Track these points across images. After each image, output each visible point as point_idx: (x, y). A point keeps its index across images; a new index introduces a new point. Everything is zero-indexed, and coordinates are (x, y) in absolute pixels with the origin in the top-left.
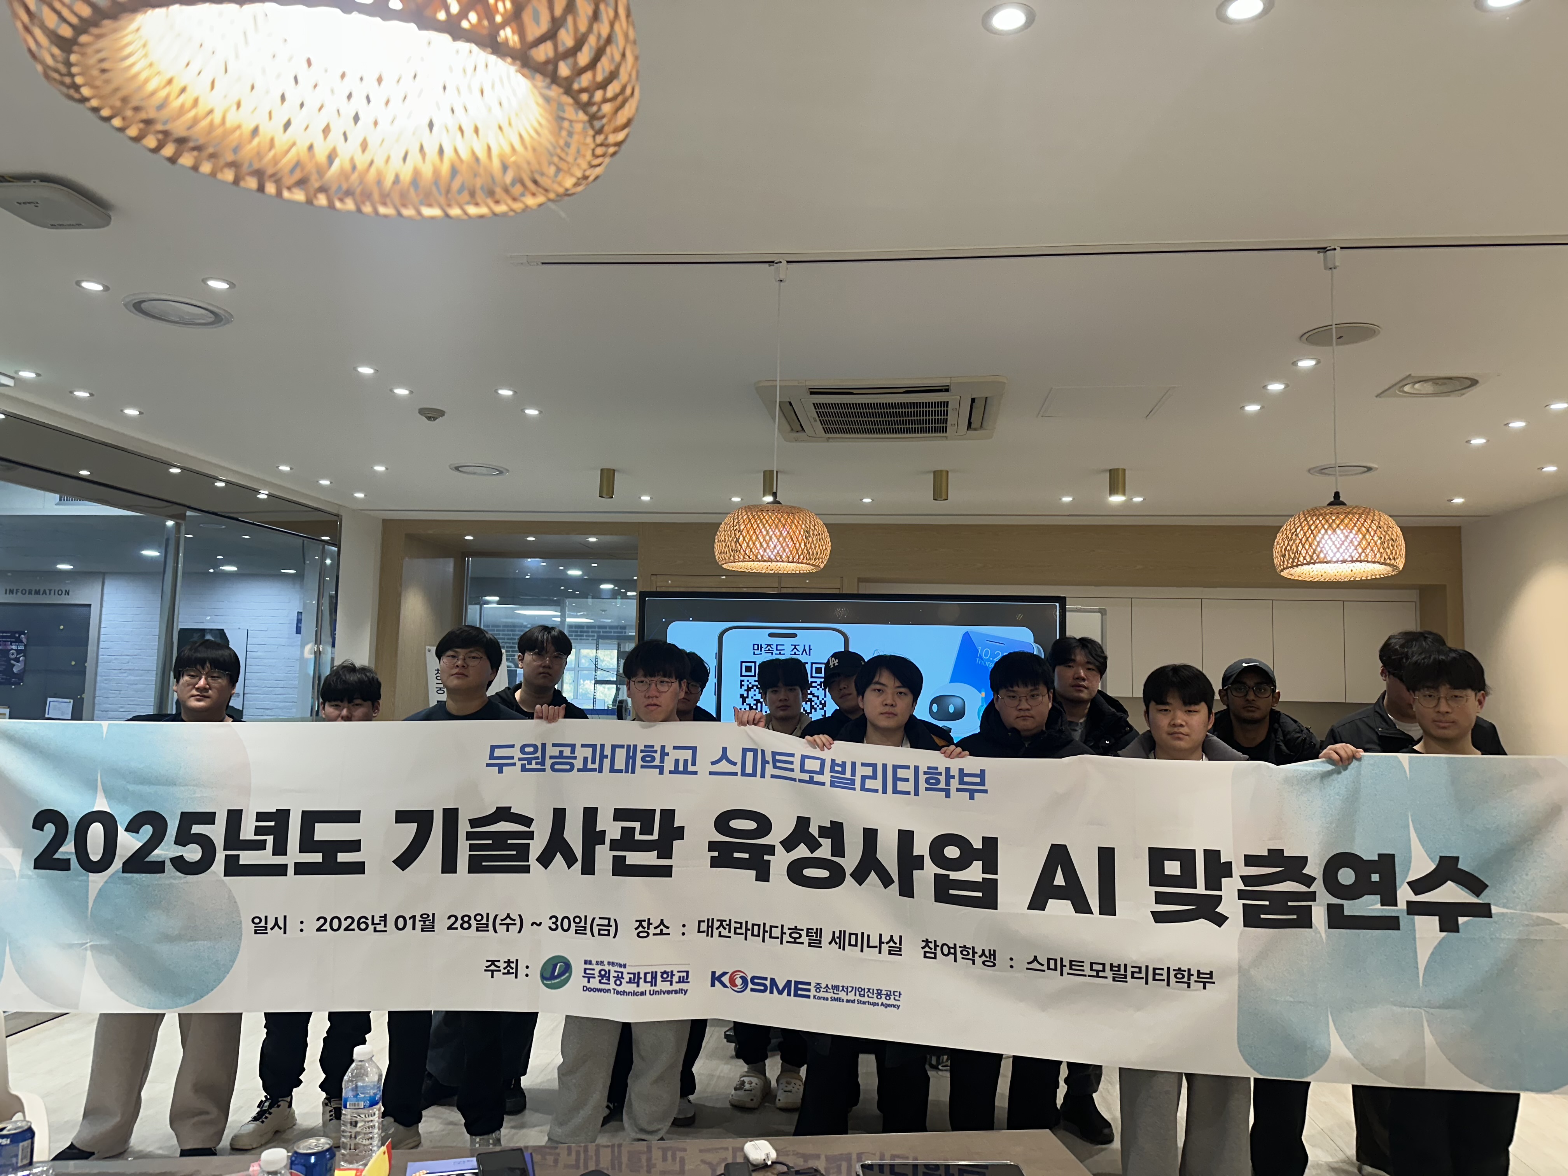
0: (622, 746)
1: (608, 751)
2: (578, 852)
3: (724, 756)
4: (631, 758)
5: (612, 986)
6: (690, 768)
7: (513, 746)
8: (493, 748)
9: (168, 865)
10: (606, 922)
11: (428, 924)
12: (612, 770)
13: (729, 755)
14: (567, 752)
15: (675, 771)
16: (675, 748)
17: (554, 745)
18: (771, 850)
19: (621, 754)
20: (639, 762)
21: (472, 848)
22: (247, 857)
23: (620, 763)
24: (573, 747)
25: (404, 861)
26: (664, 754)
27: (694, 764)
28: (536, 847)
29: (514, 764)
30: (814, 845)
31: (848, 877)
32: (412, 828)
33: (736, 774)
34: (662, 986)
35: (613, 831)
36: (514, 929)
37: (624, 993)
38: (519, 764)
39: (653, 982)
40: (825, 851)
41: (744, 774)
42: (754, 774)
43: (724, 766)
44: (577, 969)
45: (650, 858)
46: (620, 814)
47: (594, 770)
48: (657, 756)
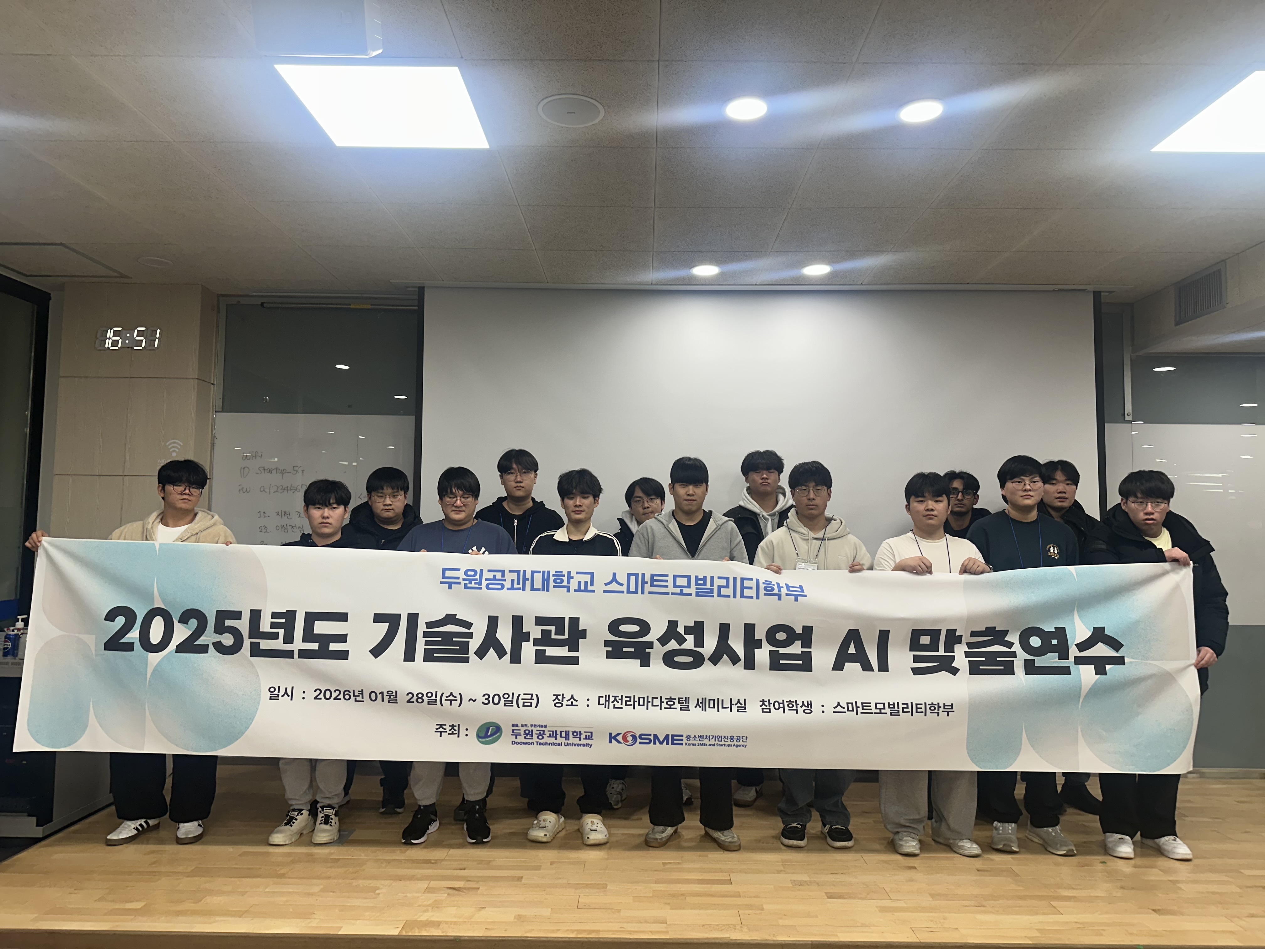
0: (539, 572)
1: (528, 576)
2: (507, 646)
3: (614, 580)
4: (545, 580)
5: (535, 740)
6: (589, 588)
7: (458, 570)
8: (444, 571)
9: (211, 648)
10: (529, 697)
11: (392, 698)
12: (533, 589)
13: (618, 579)
14: (498, 576)
15: (578, 590)
16: (578, 573)
17: (488, 571)
18: (650, 645)
19: (538, 578)
20: (552, 584)
21: (428, 643)
22: (266, 644)
23: (538, 584)
24: (502, 572)
25: (378, 651)
26: (570, 578)
27: (592, 584)
28: (474, 644)
29: (460, 583)
30: (681, 640)
31: (707, 661)
32: (385, 626)
33: (623, 592)
34: (573, 741)
35: (535, 632)
37: (547, 744)
38: (463, 583)
39: (567, 737)
40: (689, 644)
41: (629, 591)
42: (636, 592)
43: (614, 587)
44: (507, 730)
45: (563, 652)
46: (540, 621)
47: (519, 589)
48: (565, 579)
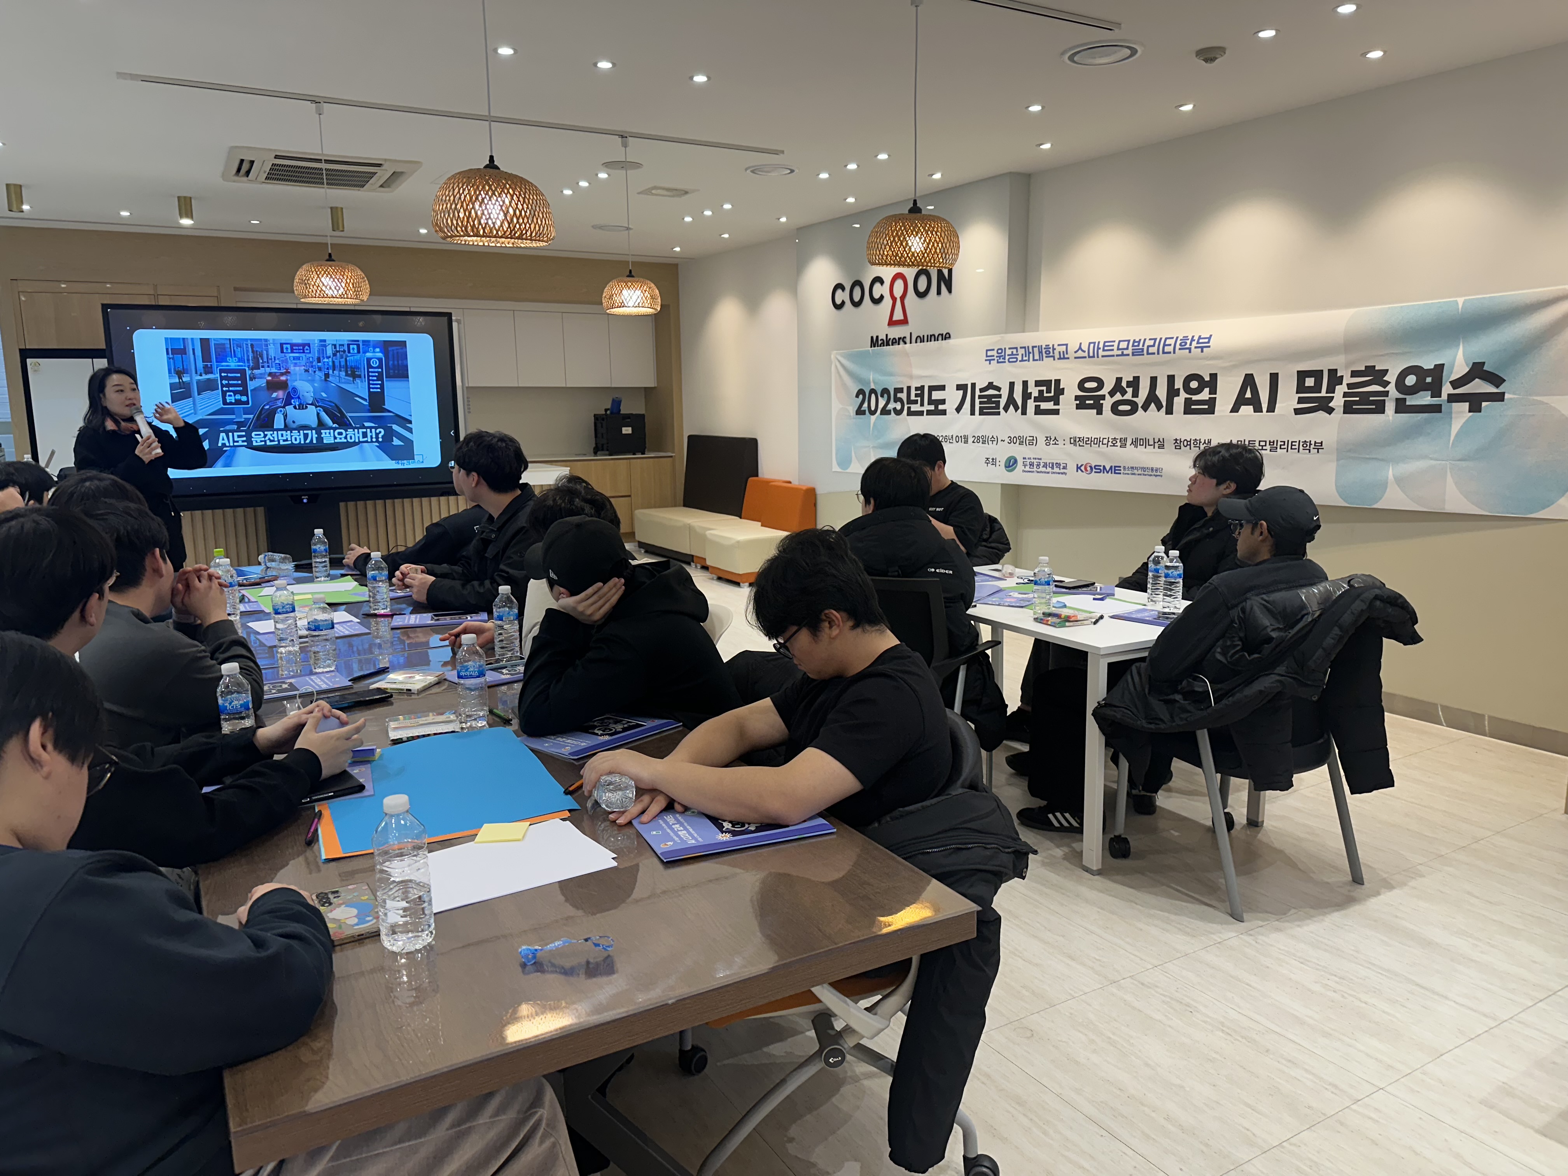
0: (1036, 347)
1: (1031, 350)
2: (1020, 403)
3: (1080, 348)
4: (1040, 352)
5: (1035, 469)
6: (1066, 356)
7: (993, 350)
8: (987, 351)
9: (892, 412)
10: (1032, 438)
11: (966, 440)
12: (1034, 360)
13: (1083, 348)
14: (1015, 352)
15: (1060, 358)
16: (1059, 345)
17: (1010, 349)
18: (1103, 397)
19: (1036, 350)
20: (1044, 355)
21: (981, 403)
22: (914, 408)
23: (1037, 357)
24: (1016, 348)
25: (958, 409)
26: (1054, 349)
27: (1067, 353)
28: (1003, 402)
29: (994, 360)
30: (1124, 392)
31: (1140, 408)
32: (961, 392)
33: (1085, 357)
34: (1056, 470)
35: (1034, 391)
36: (995, 443)
37: (1041, 472)
38: (996, 359)
39: (1053, 468)
40: (1128, 396)
41: (1089, 357)
42: (1094, 357)
43: (1080, 354)
44: (1020, 462)
45: (1049, 405)
46: (1038, 383)
47: (1026, 360)
48: (1051, 350)
